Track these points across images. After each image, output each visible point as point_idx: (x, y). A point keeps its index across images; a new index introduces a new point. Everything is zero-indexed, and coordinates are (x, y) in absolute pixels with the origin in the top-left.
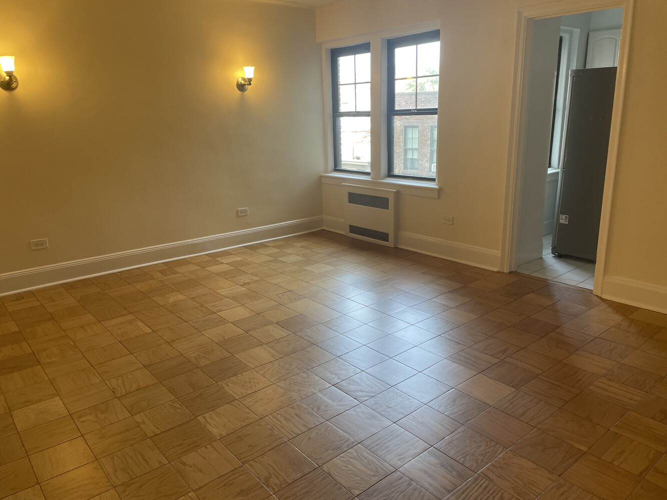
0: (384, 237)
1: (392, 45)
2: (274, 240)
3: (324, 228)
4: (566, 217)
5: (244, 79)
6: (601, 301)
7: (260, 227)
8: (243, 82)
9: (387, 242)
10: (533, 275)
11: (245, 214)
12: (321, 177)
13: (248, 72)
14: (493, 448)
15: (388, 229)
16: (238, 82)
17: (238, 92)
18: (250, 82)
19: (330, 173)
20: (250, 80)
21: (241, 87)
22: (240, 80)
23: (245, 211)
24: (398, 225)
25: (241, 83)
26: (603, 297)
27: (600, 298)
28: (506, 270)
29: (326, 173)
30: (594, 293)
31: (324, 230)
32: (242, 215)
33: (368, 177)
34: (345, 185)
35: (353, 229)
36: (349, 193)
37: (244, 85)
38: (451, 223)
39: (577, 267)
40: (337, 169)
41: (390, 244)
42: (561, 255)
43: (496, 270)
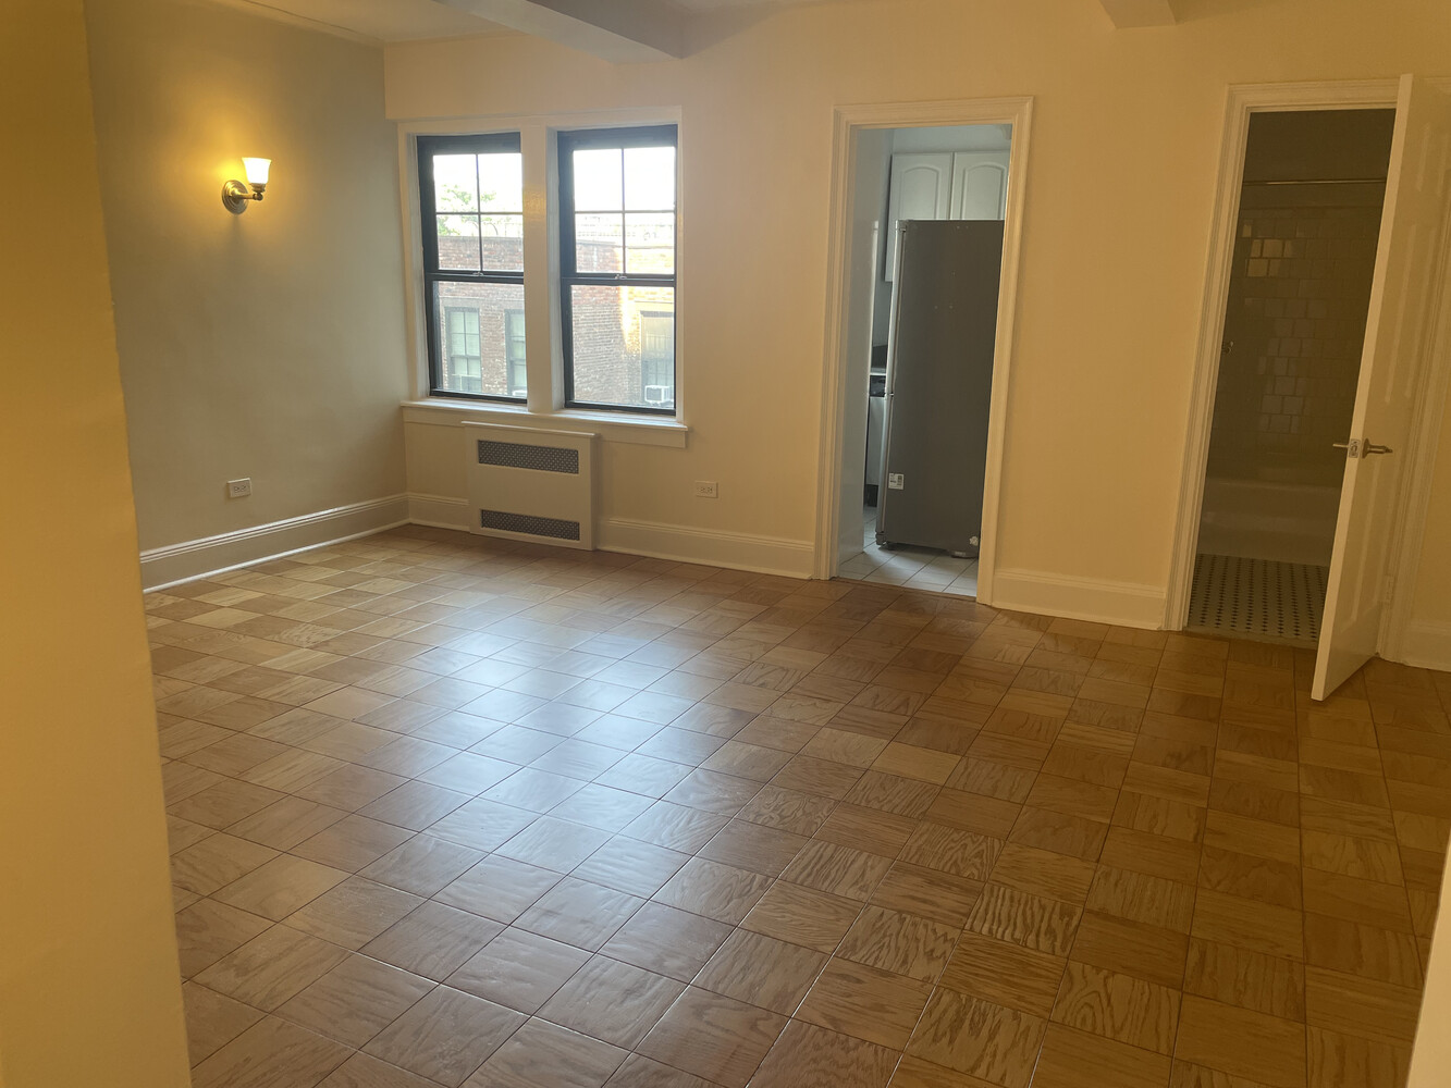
0: (570, 530)
1: (567, 142)
2: (308, 551)
3: (411, 520)
4: (900, 478)
5: (238, 185)
6: (996, 613)
7: (277, 523)
8: (237, 192)
9: (575, 541)
10: (868, 579)
11: (244, 493)
12: (402, 408)
13: (256, 170)
14: (984, 844)
15: (579, 512)
16: (225, 191)
17: (226, 213)
18: (259, 194)
19: (422, 399)
20: (259, 189)
21: (233, 202)
22: (230, 187)
23: (245, 485)
24: (599, 505)
25: (233, 193)
26: (997, 606)
27: (990, 607)
28: (824, 576)
29: (412, 399)
30: (978, 600)
31: (410, 524)
32: (238, 494)
33: (521, 408)
34: (467, 425)
35: (489, 518)
36: (480, 442)
37: (241, 198)
38: (714, 494)
39: (928, 563)
40: (435, 392)
41: (584, 542)
42: (891, 546)
43: (806, 576)
